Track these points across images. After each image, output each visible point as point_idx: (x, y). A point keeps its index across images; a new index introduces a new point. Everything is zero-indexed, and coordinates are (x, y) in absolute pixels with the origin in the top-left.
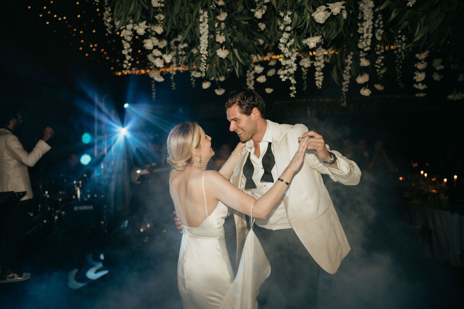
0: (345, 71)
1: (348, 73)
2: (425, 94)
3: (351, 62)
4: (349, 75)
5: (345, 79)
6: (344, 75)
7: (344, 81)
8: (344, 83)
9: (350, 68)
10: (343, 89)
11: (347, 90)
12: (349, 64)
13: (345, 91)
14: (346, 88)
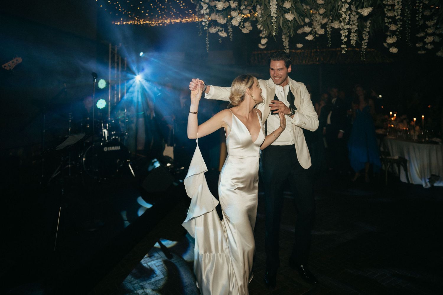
0: (365, 32)
1: (367, 34)
2: (425, 52)
3: (369, 25)
4: (367, 35)
5: (365, 38)
6: (364, 36)
7: (364, 40)
8: (363, 42)
9: (369, 30)
10: (363, 47)
11: (366, 47)
12: (368, 27)
13: (364, 48)
14: (365, 46)
